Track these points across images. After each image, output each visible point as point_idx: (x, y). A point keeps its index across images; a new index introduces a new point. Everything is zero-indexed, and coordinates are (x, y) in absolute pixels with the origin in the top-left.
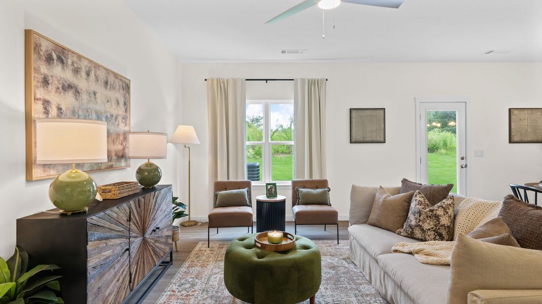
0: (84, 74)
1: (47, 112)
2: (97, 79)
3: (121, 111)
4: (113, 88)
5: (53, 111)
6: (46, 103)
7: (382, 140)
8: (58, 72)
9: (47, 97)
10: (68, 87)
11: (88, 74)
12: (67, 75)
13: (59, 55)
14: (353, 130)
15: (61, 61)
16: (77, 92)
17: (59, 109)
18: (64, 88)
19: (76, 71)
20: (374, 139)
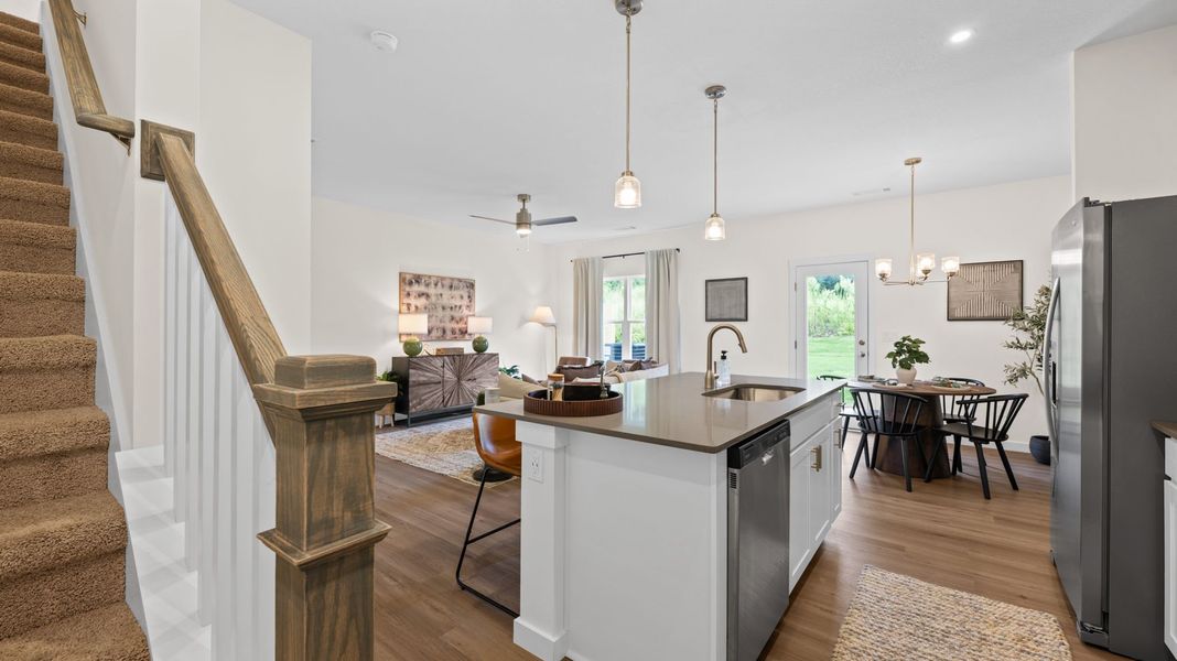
0: (433, 286)
1: (409, 309)
2: (443, 286)
3: (465, 302)
4: (457, 288)
5: (413, 308)
6: (409, 305)
7: (743, 317)
8: (416, 288)
9: (409, 301)
10: (421, 295)
11: (436, 285)
12: (422, 288)
13: (417, 279)
14: (709, 305)
15: (417, 282)
16: (428, 296)
17: (417, 307)
18: (419, 296)
19: (427, 285)
20: (733, 316)
